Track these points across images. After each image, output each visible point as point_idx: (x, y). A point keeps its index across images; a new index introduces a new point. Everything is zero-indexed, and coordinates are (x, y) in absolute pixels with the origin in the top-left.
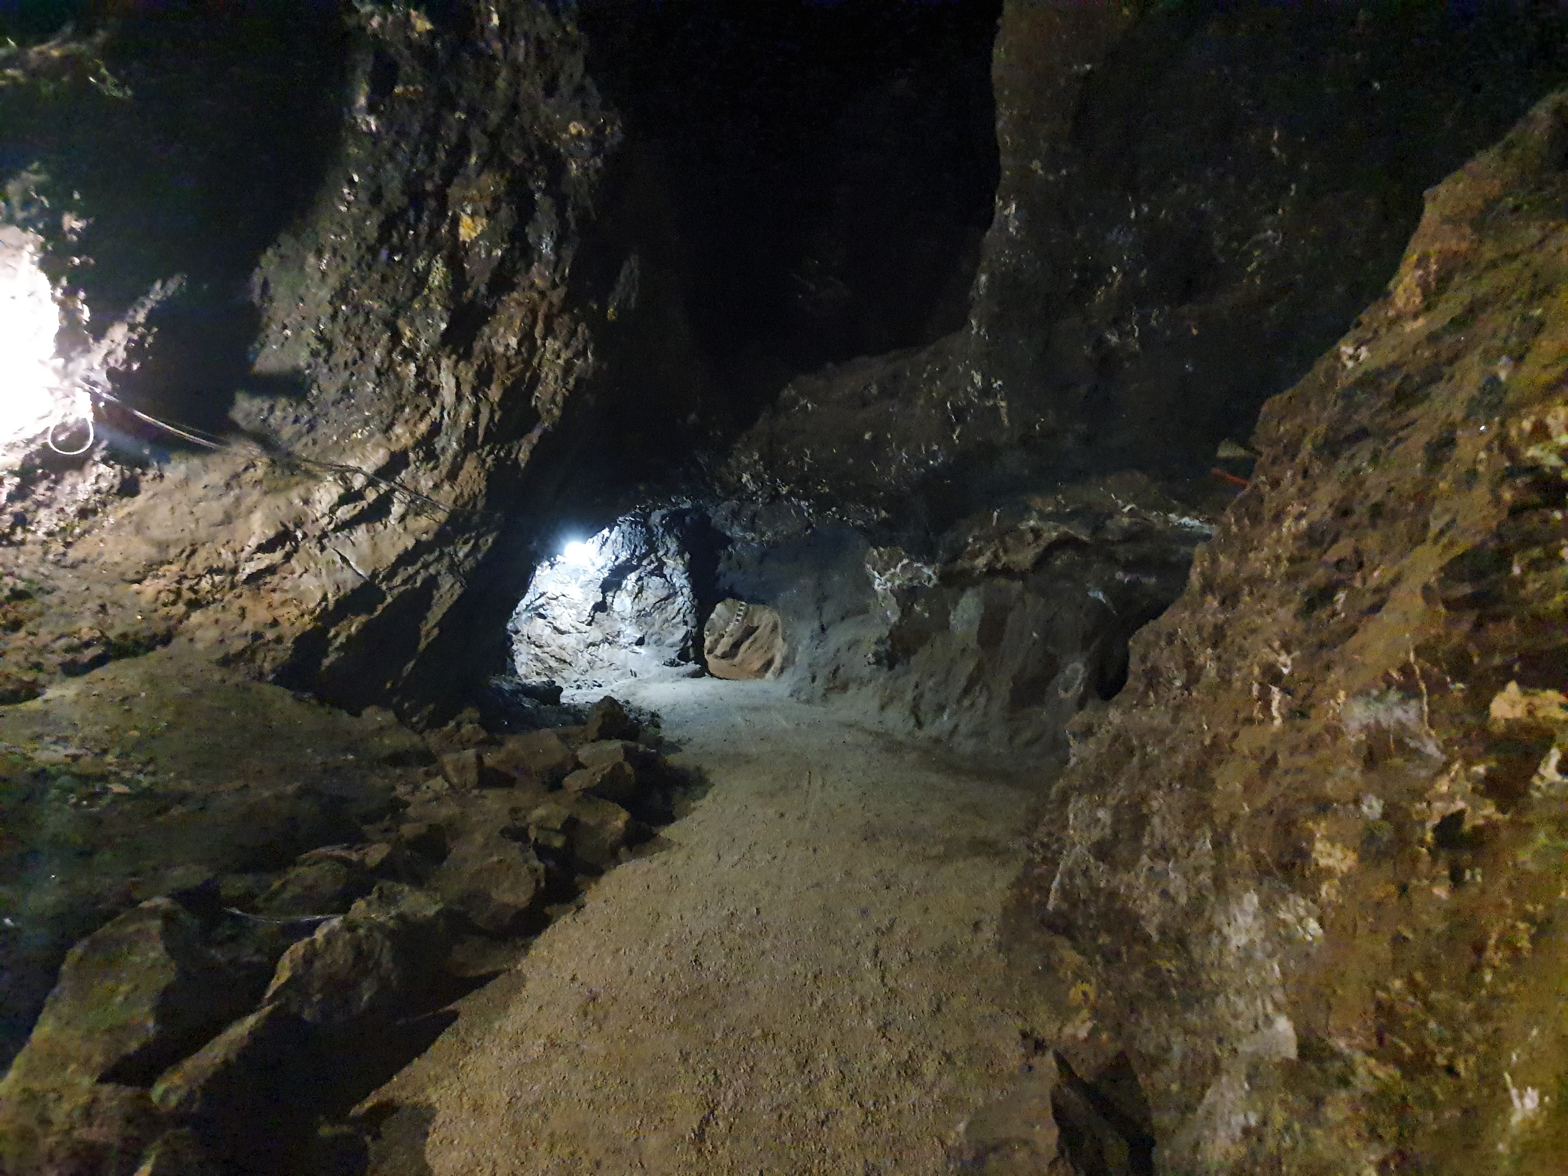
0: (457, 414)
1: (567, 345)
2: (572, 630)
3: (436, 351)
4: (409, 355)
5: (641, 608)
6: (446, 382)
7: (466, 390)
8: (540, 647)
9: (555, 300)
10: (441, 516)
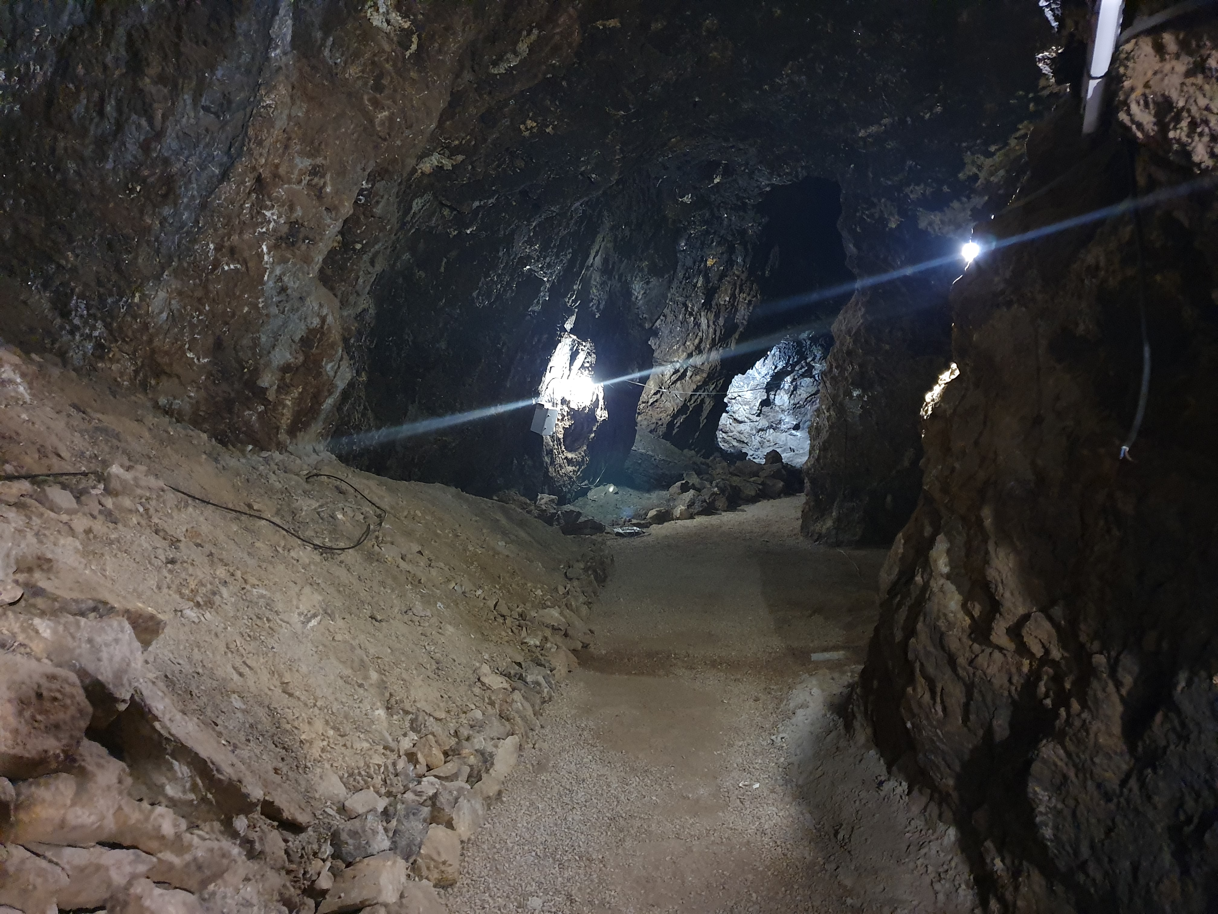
0: (708, 333)
1: (749, 295)
2: (746, 420)
3: (699, 312)
4: (691, 314)
5: (796, 401)
6: (704, 321)
7: (711, 323)
8: (726, 433)
9: (743, 278)
10: (705, 375)
